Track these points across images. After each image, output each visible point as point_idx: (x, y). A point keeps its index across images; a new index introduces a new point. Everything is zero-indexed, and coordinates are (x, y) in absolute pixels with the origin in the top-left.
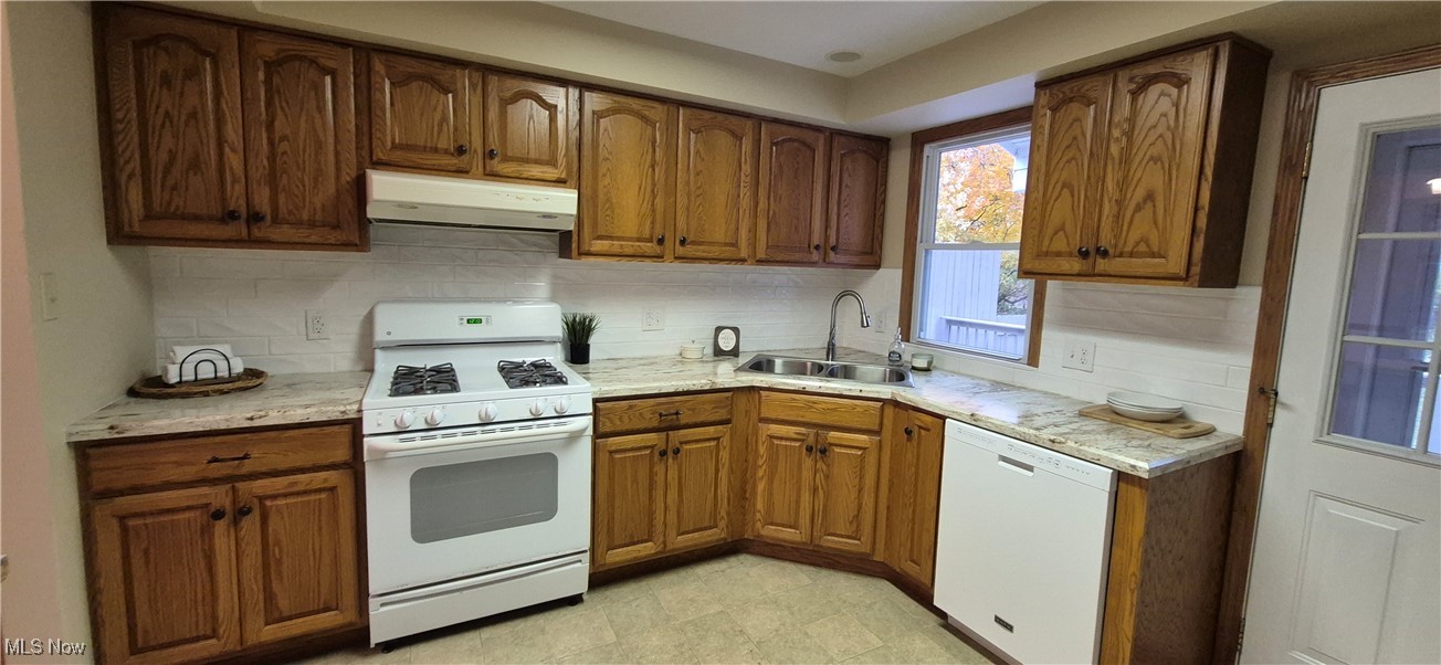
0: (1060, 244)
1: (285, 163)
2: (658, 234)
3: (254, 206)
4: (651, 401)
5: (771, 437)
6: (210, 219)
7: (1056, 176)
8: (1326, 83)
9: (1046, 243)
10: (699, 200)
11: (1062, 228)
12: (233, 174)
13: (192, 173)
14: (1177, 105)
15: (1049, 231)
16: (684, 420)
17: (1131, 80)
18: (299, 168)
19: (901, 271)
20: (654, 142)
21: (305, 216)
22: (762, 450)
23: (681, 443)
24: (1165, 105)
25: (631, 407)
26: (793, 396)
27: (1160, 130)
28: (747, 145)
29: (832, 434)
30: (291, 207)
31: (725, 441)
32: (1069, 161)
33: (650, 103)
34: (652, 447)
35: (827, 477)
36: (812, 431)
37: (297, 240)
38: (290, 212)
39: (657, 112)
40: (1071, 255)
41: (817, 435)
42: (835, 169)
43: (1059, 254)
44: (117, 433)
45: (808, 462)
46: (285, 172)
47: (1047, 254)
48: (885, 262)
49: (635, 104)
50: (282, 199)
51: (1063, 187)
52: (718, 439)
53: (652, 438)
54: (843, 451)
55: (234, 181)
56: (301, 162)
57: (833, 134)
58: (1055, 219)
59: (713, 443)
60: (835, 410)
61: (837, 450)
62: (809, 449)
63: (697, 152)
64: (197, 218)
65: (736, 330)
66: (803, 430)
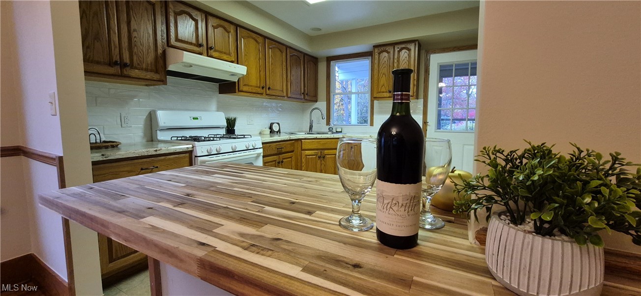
0: (383, 89)
1: (135, 41)
2: (262, 85)
3: (123, 60)
4: (275, 144)
5: (306, 155)
6: (105, 64)
7: (381, 72)
8: (431, 54)
9: (380, 89)
10: (273, 74)
11: (384, 85)
12: (114, 45)
13: (96, 41)
14: (409, 55)
15: (380, 87)
16: (283, 150)
17: (398, 48)
18: (141, 45)
19: (326, 102)
20: (259, 50)
21: (144, 66)
22: (303, 160)
23: (283, 159)
24: (406, 55)
25: (270, 146)
26: (313, 140)
27: (406, 61)
28: (284, 54)
29: (326, 151)
30: (139, 62)
31: (293, 158)
32: (384, 68)
33: (258, 36)
34: (275, 161)
35: (325, 165)
36: (319, 151)
37: (141, 77)
38: (138, 64)
39: (260, 39)
40: (386, 92)
41: (321, 152)
42: (306, 66)
43: (383, 92)
44: (105, 157)
45: (319, 161)
46: (136, 46)
47: (380, 92)
48: (319, 100)
49: (254, 35)
50: (135, 58)
51: (383, 74)
52: (291, 157)
53: (275, 158)
54: (329, 156)
55: (115, 47)
56: (142, 42)
57: (305, 55)
58: (381, 83)
59: (290, 159)
60: (326, 143)
61: (327, 156)
62: (319, 157)
63: (271, 56)
64: (98, 63)
65: (278, 124)
66: (316, 151)
